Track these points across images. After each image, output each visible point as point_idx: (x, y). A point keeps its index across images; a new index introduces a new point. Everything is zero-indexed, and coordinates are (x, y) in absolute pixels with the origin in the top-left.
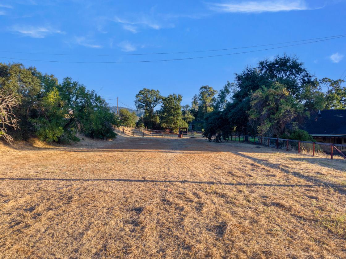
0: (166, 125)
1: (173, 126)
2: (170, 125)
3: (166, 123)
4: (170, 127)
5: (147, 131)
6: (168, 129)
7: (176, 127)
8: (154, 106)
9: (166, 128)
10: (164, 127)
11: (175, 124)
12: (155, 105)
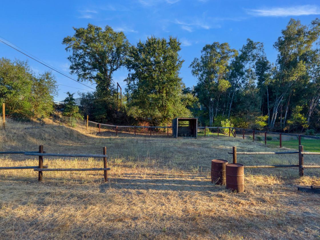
0: (140, 111)
1: (158, 114)
2: (151, 112)
3: (140, 108)
4: (151, 116)
5: (89, 126)
6: (147, 121)
7: (165, 117)
8: (114, 70)
9: (141, 120)
10: (135, 116)
11: (163, 108)
12: (115, 67)
